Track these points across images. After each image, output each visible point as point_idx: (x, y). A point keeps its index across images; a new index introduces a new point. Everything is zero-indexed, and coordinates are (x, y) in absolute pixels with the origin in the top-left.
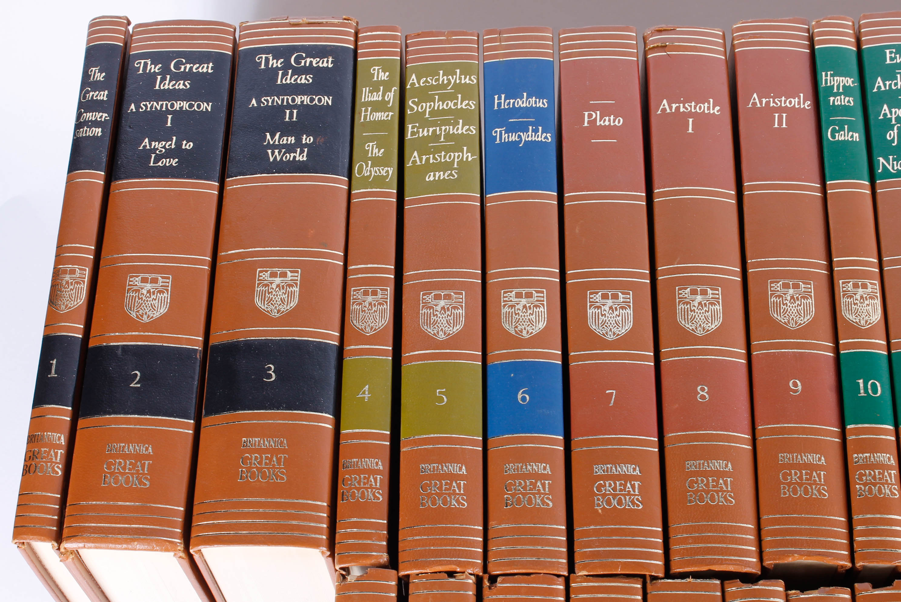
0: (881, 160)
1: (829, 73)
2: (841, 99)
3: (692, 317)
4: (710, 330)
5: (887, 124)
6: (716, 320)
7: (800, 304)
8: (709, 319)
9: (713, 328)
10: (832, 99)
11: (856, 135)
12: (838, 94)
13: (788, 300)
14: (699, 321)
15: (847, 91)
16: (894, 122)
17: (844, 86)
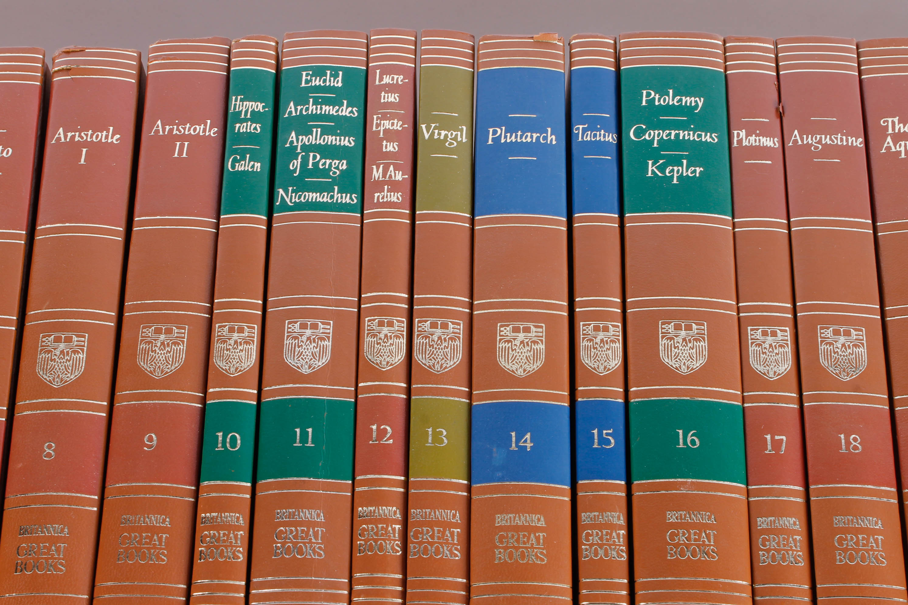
0: (281, 191)
1: (239, 97)
2: (247, 125)
3: (51, 367)
4: (68, 381)
5: (292, 153)
6: (77, 369)
7: (169, 350)
8: (69, 369)
9: (72, 379)
10: (238, 125)
11: (258, 165)
12: (246, 120)
13: (157, 347)
14: (58, 372)
15: (255, 117)
16: (299, 150)
17: (253, 112)
